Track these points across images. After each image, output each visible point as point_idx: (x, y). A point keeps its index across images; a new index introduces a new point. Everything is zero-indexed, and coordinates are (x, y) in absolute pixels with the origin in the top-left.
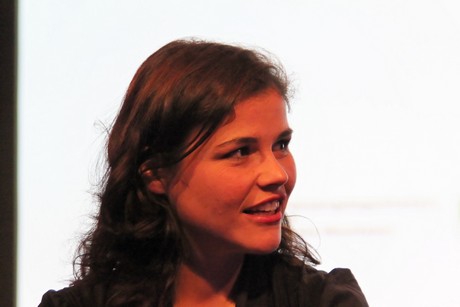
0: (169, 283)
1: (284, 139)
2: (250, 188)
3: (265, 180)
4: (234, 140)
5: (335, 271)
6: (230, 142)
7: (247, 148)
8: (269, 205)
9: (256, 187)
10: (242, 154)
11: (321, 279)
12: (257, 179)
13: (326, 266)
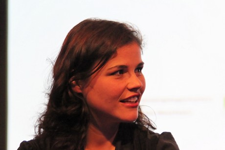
0: (83, 136)
1: (140, 67)
2: (124, 90)
3: (131, 86)
4: (116, 66)
5: (164, 134)
6: (115, 67)
7: (122, 70)
8: (132, 98)
9: (126, 89)
10: (120, 73)
11: (156, 137)
12: (127, 85)
13: (159, 131)
